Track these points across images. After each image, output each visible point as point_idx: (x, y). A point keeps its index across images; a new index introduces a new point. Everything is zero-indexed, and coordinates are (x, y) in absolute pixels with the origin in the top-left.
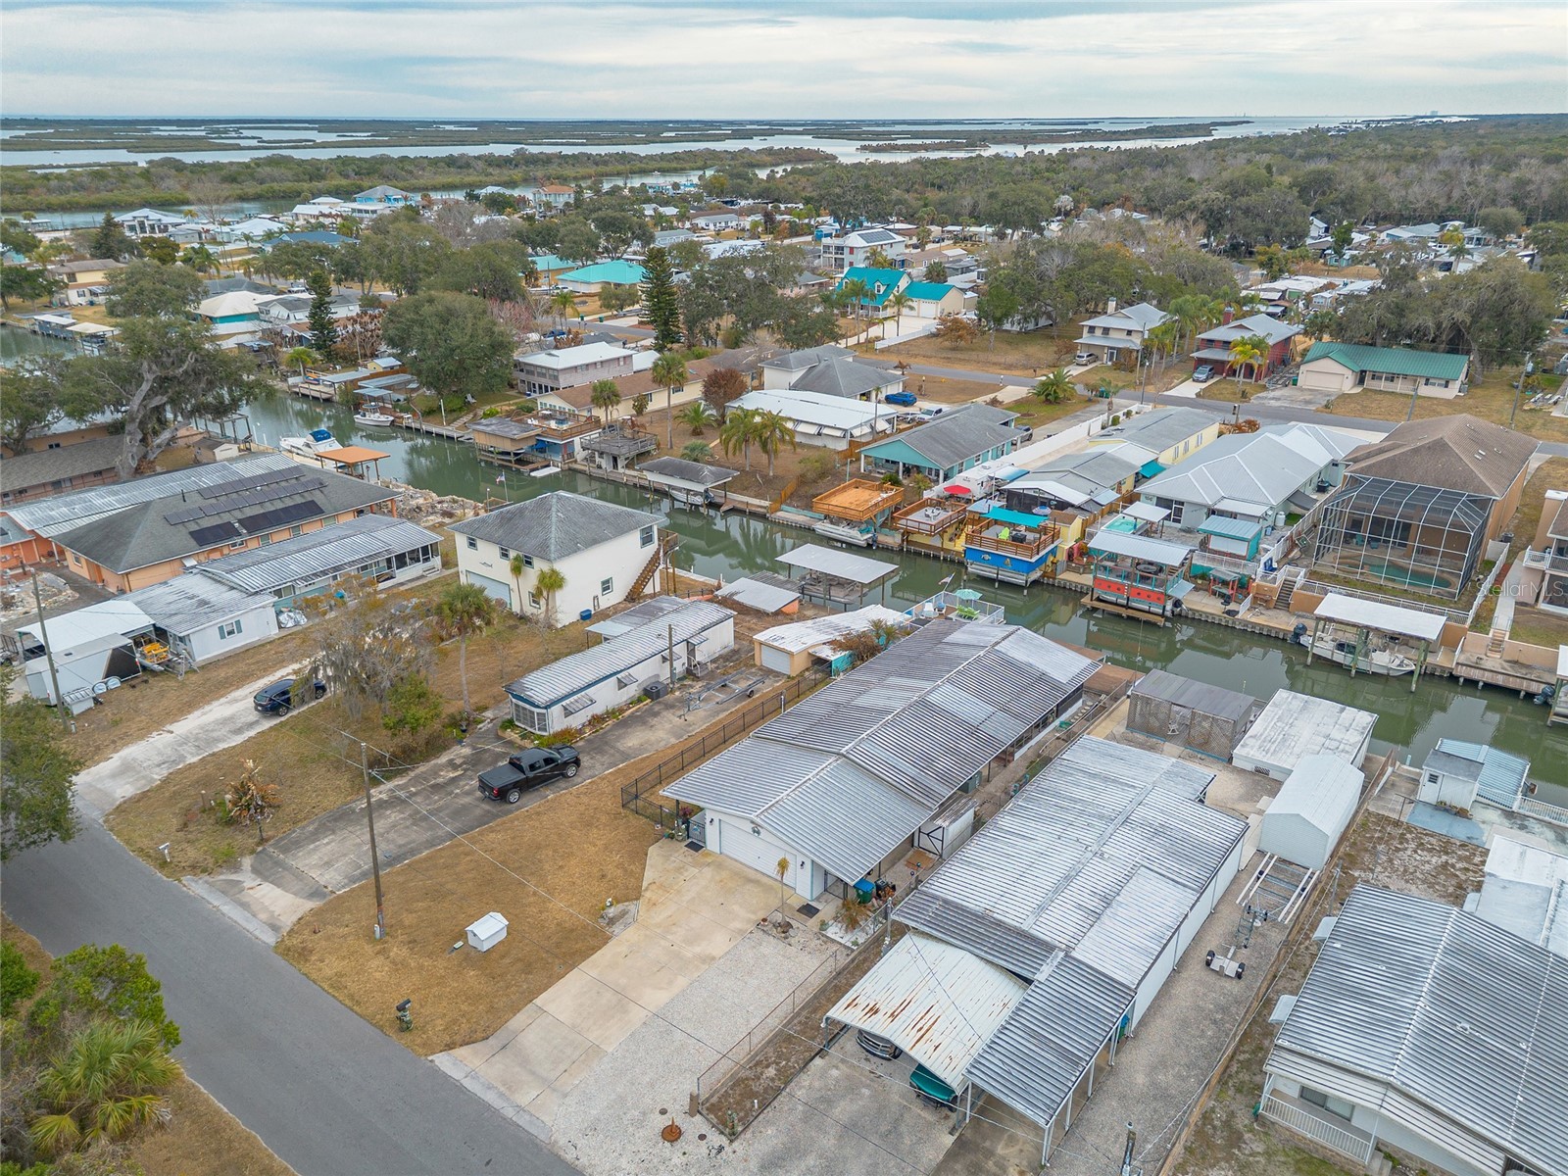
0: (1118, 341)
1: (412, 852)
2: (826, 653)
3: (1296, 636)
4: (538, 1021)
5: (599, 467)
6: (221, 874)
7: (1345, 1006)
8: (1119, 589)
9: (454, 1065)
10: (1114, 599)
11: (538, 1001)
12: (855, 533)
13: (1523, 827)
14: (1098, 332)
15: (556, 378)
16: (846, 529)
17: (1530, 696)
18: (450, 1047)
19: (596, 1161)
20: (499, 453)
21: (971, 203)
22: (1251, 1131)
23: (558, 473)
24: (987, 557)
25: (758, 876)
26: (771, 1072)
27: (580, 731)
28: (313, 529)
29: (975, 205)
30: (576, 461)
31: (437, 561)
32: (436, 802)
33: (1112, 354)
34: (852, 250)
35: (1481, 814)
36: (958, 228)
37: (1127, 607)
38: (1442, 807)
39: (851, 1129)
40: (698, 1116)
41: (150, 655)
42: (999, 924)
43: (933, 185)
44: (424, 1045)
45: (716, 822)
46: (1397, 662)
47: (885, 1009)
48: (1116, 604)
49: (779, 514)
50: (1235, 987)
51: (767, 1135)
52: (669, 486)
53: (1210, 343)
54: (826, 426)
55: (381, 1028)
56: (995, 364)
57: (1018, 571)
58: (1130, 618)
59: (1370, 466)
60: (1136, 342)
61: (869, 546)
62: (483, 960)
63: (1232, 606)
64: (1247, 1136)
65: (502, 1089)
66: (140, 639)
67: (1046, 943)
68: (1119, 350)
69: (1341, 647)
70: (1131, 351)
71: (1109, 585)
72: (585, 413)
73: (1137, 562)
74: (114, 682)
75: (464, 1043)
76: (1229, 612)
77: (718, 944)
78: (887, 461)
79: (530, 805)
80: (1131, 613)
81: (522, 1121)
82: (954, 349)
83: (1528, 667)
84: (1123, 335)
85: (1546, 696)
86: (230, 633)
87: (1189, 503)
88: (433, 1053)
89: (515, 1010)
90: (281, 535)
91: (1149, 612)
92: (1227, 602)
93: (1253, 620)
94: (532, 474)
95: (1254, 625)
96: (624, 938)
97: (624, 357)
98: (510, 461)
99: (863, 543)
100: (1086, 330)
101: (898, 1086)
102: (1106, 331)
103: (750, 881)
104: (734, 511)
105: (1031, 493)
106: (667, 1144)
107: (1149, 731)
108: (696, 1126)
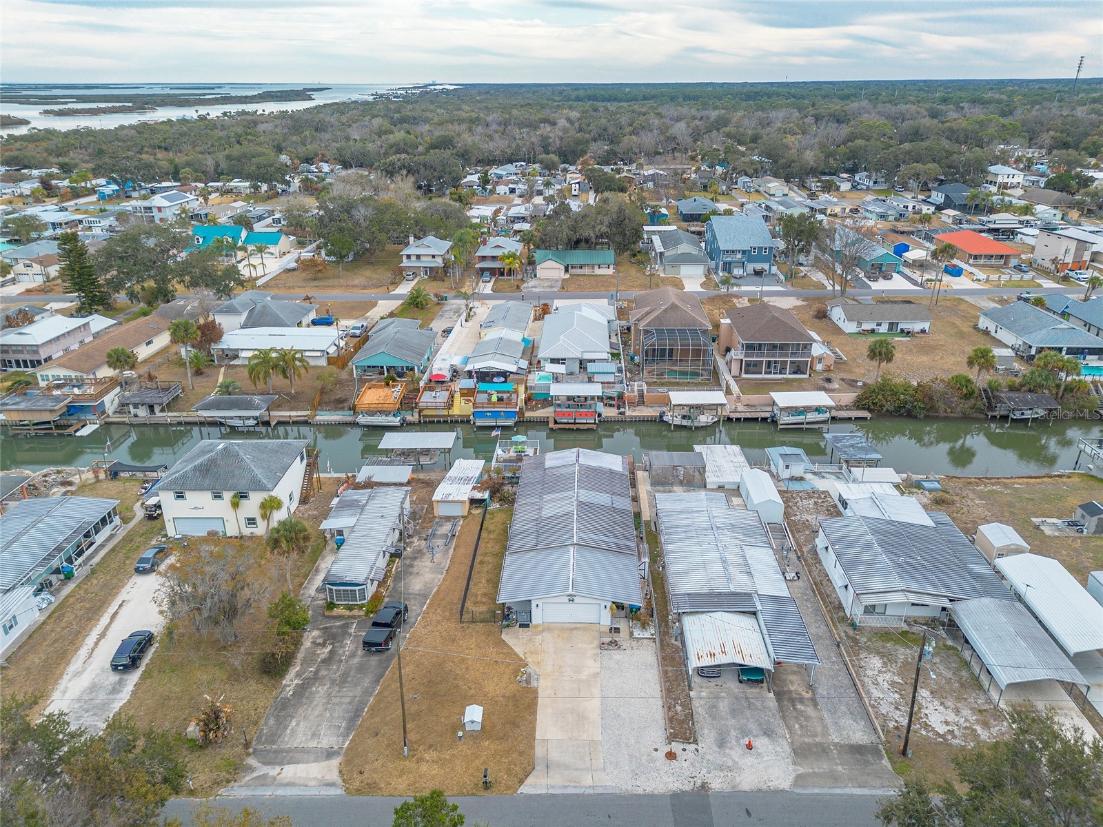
0: (427, 262)
1: (362, 703)
2: (478, 495)
3: (661, 416)
4: (549, 746)
5: (136, 416)
6: (244, 777)
7: (863, 568)
8: (570, 414)
9: (534, 785)
10: (566, 421)
11: (538, 735)
12: (391, 418)
13: (823, 477)
14: (413, 258)
15: (36, 352)
16: (384, 417)
17: (764, 419)
18: (521, 782)
19: (654, 786)
20: (34, 425)
21: (213, 162)
22: (857, 635)
23: (98, 429)
24: (488, 414)
25: (575, 625)
26: (679, 708)
27: (379, 592)
29: (217, 165)
30: (108, 416)
31: (117, 520)
32: (338, 670)
33: (426, 271)
34: (160, 209)
35: (809, 476)
36: (220, 184)
37: (575, 423)
38: (792, 479)
39: (734, 712)
40: (673, 743)
42: (720, 594)
43: (160, 147)
44: (508, 788)
45: (540, 606)
46: (710, 419)
47: (717, 651)
48: (568, 423)
49: (318, 418)
50: (799, 583)
51: (707, 735)
52: (224, 418)
53: (483, 258)
54: (305, 351)
55: (473, 794)
56: (353, 286)
57: (507, 418)
58: (577, 429)
59: (649, 322)
60: (439, 262)
61: (402, 424)
62: (486, 730)
63: (622, 410)
64: (857, 637)
65: (572, 784)
67: (746, 594)
68: (431, 268)
69: (684, 417)
70: (438, 268)
71: (563, 414)
72: (92, 377)
73: (569, 398)
75: (527, 776)
76: (620, 413)
78: (369, 367)
80: (578, 426)
81: (600, 791)
82: (315, 279)
83: (754, 406)
84: (430, 259)
85: (772, 417)
86: (11, 627)
87: (569, 359)
88: (517, 790)
89: (532, 747)
91: (587, 423)
92: (619, 408)
93: (634, 414)
94: (78, 434)
95: (636, 417)
96: (544, 686)
97: (84, 325)
98: (51, 429)
99: (399, 424)
100: (404, 258)
101: (731, 684)
102: (418, 257)
103: (572, 630)
104: (280, 423)
105: (485, 370)
106: (674, 761)
107: (663, 484)
108: (676, 747)
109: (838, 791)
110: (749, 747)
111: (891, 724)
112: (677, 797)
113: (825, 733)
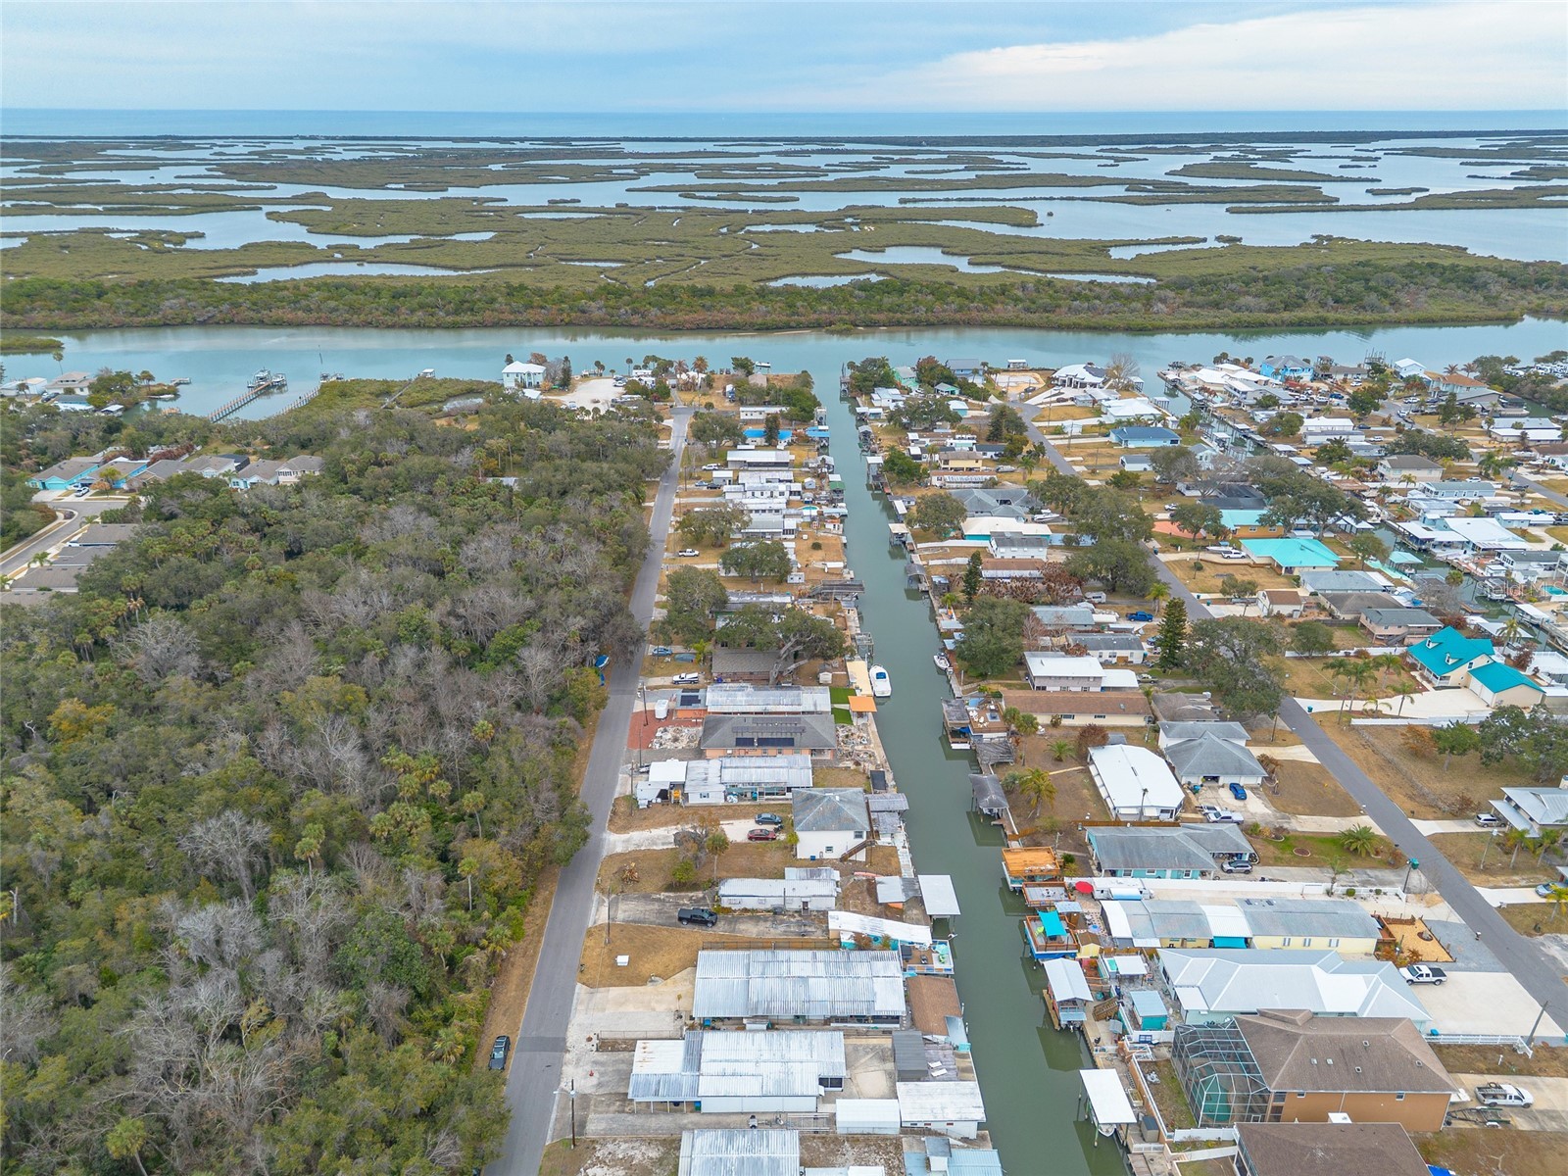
4: (605, 993)
6: (604, 896)
9: (580, 989)
14: (1512, 804)
18: (583, 983)
27: (735, 911)
28: (787, 750)
32: (671, 909)
40: (598, 1040)
41: (675, 794)
51: (603, 1057)
62: (614, 965)
65: (579, 1000)
66: (674, 786)
74: (659, 800)
75: (589, 986)
77: (661, 1008)
79: (687, 928)
81: (573, 1011)
84: (1527, 818)
88: (580, 983)
90: (772, 750)
96: (649, 987)
100: (1505, 797)
102: (1517, 806)
106: (586, 1040)
108: (595, 1041)
109: (555, 1107)
110: (591, 1075)
111: (598, 1147)
112: (564, 1040)
113: (596, 1112)
